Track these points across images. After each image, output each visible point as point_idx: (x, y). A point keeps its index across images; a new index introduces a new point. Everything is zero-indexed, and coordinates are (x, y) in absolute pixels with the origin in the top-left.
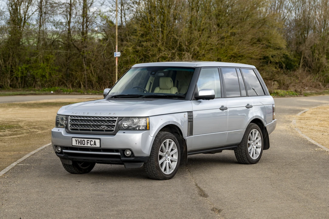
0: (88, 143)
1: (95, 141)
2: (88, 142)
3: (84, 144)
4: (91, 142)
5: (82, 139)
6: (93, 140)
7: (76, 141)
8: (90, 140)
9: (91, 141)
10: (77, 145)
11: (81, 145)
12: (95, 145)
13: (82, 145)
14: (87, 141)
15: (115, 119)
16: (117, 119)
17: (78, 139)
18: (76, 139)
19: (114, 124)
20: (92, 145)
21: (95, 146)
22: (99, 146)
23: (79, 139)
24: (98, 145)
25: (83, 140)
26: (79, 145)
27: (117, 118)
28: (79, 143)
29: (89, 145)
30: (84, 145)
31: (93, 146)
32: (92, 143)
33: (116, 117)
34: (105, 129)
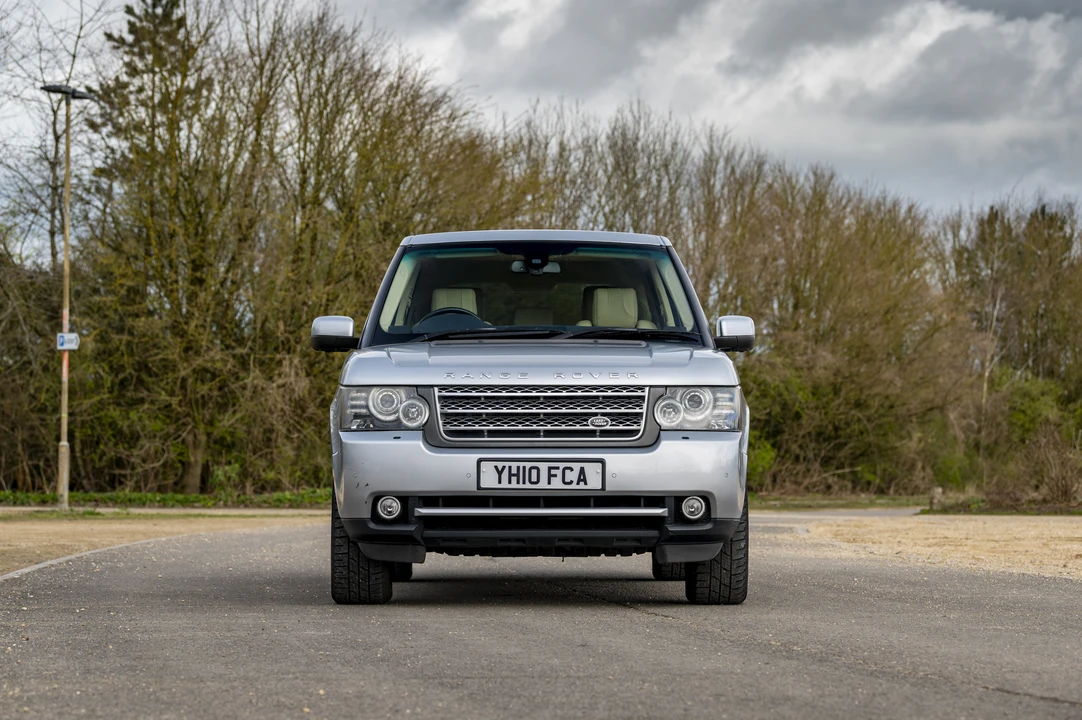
1: (582, 469)
2: (553, 472)
3: (534, 479)
4: (567, 472)
5: (528, 465)
6: (577, 466)
7: (500, 473)
8: (562, 465)
9: (565, 469)
10: (505, 484)
11: (521, 486)
12: (582, 483)
13: (528, 485)
14: (550, 468)
15: (639, 393)
16: (646, 394)
17: (507, 464)
18: (500, 465)
19: (637, 410)
20: (571, 482)
21: (582, 486)
22: (600, 487)
23: (514, 465)
24: (594, 482)
25: (531, 469)
26: (514, 485)
27: (647, 389)
28: (514, 479)
29: (557, 483)
30: (537, 482)
31: (574, 486)
32: (572, 476)
33: (641, 388)
34: (608, 427)
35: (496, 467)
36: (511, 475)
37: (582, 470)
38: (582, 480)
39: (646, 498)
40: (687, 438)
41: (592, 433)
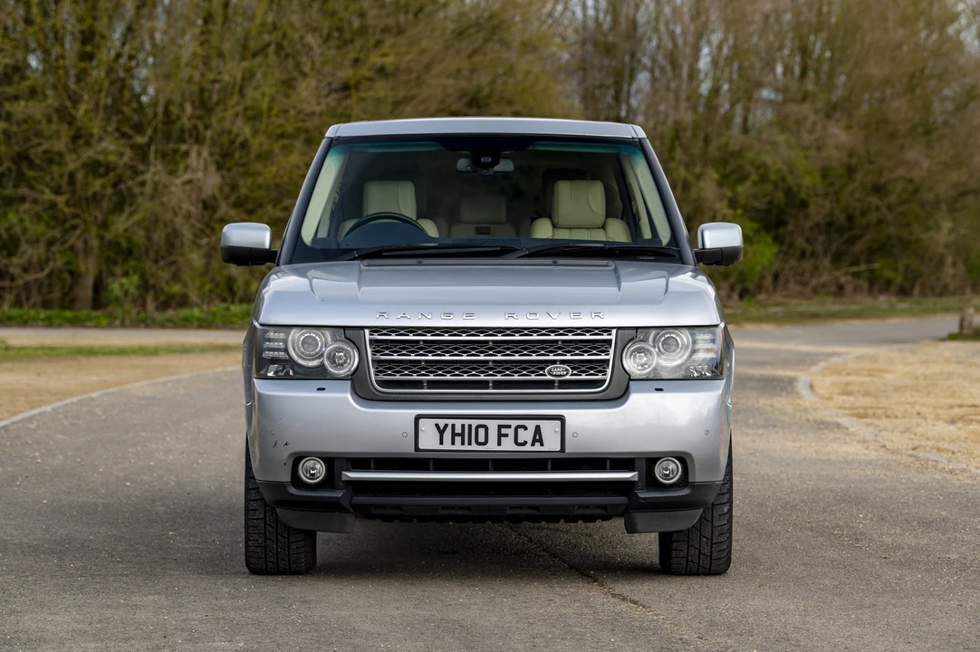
0: (506, 435)
3: (482, 439)
4: (521, 431)
7: (441, 432)
10: (447, 445)
11: (466, 447)
12: (537, 444)
13: (474, 447)
14: (500, 427)
15: (605, 337)
16: (613, 337)
17: (450, 422)
18: (442, 423)
19: (603, 357)
20: (525, 443)
21: (537, 447)
22: (558, 449)
23: (458, 423)
24: (551, 443)
25: (478, 427)
26: (458, 446)
27: (614, 331)
28: (458, 439)
29: (508, 445)
30: (485, 443)
31: (528, 448)
32: (526, 436)
33: (607, 330)
34: (568, 377)
35: (437, 425)
36: (454, 435)
37: (538, 429)
38: (538, 441)
39: (612, 460)
40: (661, 390)
41: (549, 384)
